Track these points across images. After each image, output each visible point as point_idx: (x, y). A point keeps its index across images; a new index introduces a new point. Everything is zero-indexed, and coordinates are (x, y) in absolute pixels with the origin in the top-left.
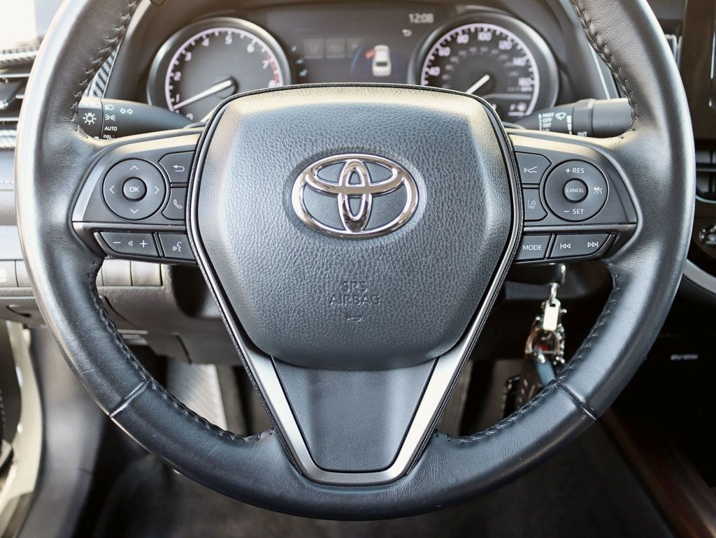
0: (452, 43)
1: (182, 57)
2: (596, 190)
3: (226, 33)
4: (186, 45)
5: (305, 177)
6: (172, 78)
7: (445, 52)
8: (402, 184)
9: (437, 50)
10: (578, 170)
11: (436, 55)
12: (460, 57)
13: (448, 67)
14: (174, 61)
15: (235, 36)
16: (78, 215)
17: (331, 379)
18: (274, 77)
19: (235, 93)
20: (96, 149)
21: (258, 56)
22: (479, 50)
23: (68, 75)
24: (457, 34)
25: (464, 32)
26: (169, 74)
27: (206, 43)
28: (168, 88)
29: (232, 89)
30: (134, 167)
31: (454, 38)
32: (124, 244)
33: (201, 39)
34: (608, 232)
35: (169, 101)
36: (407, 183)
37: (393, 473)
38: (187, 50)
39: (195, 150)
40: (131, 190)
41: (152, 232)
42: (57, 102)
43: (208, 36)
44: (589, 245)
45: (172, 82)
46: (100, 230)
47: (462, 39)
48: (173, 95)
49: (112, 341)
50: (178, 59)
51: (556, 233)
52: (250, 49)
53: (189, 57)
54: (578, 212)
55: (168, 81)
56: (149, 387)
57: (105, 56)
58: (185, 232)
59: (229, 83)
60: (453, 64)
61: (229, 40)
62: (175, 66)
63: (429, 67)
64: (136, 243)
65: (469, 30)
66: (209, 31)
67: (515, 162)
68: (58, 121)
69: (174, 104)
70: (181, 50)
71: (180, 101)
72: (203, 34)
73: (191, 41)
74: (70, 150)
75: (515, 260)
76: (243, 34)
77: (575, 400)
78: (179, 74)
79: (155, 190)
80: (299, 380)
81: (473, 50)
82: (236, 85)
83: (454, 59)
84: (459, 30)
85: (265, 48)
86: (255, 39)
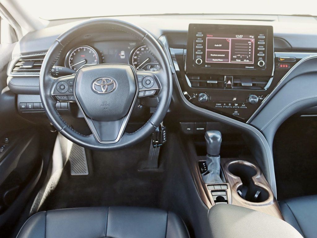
0: (140, 50)
1: (73, 54)
2: (152, 82)
3: (84, 48)
4: (74, 51)
5: (95, 82)
6: (70, 59)
7: (138, 53)
8: (113, 83)
9: (136, 52)
10: (149, 78)
11: (136, 53)
12: (142, 54)
13: (139, 56)
14: (71, 55)
15: (86, 49)
16: (52, 93)
17: (104, 123)
18: (95, 59)
19: (85, 64)
20: (55, 80)
21: (92, 54)
22: (147, 52)
23: (49, 66)
24: (141, 48)
25: (143, 48)
26: (70, 58)
27: (79, 51)
28: (69, 62)
29: (85, 62)
30: (63, 83)
31: (140, 49)
32: (61, 98)
33: (78, 50)
34: (155, 90)
35: (70, 65)
36: (114, 83)
37: (117, 140)
38: (74, 52)
39: (74, 79)
40: (62, 87)
41: (67, 95)
42: (47, 71)
43: (79, 49)
44: (152, 93)
45: (71, 60)
46: (56, 95)
47: (142, 49)
48: (71, 64)
49: (60, 117)
50: (72, 55)
51: (146, 91)
52: (90, 52)
53: (75, 54)
54: (149, 86)
55: (69, 60)
56: (67, 126)
57: (56, 62)
58: (73, 95)
59: (84, 61)
60: (140, 55)
61: (85, 50)
62: (71, 56)
63: (134, 56)
64: (64, 98)
65: (144, 47)
66: (80, 48)
67: (137, 77)
68: (47, 75)
69: (71, 66)
70: (73, 52)
71: (73, 65)
72: (78, 48)
73: (75, 50)
74: (50, 80)
75: (138, 97)
76: (88, 48)
77: (152, 124)
78: (72, 58)
79: (67, 87)
80: (97, 123)
81: (145, 52)
82: (86, 61)
83: (140, 54)
84: (142, 47)
85: (94, 52)
86: (91, 50)
